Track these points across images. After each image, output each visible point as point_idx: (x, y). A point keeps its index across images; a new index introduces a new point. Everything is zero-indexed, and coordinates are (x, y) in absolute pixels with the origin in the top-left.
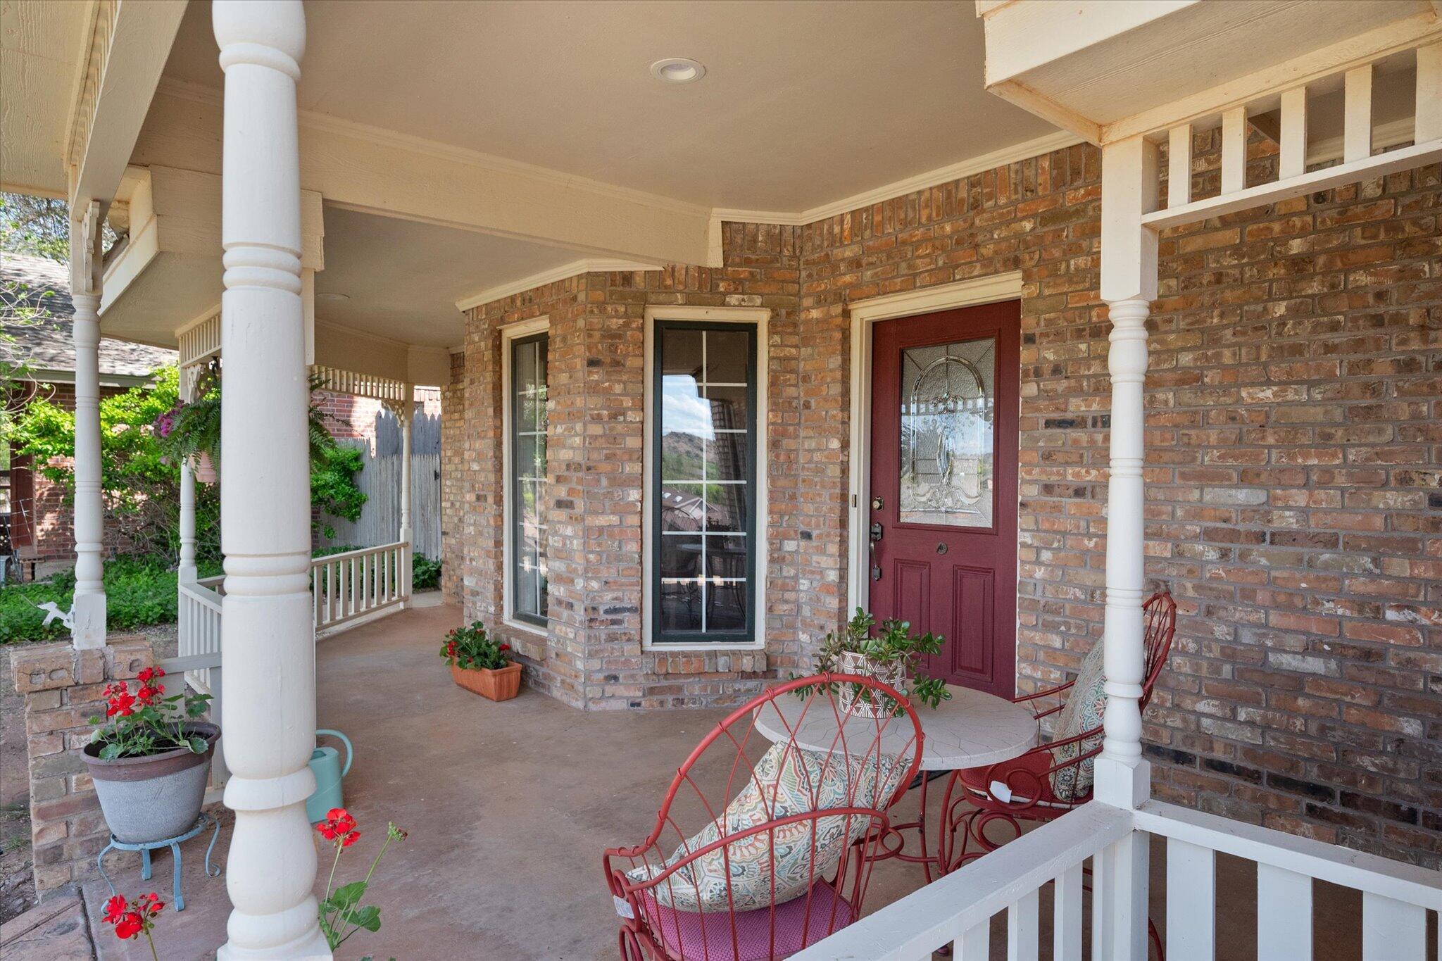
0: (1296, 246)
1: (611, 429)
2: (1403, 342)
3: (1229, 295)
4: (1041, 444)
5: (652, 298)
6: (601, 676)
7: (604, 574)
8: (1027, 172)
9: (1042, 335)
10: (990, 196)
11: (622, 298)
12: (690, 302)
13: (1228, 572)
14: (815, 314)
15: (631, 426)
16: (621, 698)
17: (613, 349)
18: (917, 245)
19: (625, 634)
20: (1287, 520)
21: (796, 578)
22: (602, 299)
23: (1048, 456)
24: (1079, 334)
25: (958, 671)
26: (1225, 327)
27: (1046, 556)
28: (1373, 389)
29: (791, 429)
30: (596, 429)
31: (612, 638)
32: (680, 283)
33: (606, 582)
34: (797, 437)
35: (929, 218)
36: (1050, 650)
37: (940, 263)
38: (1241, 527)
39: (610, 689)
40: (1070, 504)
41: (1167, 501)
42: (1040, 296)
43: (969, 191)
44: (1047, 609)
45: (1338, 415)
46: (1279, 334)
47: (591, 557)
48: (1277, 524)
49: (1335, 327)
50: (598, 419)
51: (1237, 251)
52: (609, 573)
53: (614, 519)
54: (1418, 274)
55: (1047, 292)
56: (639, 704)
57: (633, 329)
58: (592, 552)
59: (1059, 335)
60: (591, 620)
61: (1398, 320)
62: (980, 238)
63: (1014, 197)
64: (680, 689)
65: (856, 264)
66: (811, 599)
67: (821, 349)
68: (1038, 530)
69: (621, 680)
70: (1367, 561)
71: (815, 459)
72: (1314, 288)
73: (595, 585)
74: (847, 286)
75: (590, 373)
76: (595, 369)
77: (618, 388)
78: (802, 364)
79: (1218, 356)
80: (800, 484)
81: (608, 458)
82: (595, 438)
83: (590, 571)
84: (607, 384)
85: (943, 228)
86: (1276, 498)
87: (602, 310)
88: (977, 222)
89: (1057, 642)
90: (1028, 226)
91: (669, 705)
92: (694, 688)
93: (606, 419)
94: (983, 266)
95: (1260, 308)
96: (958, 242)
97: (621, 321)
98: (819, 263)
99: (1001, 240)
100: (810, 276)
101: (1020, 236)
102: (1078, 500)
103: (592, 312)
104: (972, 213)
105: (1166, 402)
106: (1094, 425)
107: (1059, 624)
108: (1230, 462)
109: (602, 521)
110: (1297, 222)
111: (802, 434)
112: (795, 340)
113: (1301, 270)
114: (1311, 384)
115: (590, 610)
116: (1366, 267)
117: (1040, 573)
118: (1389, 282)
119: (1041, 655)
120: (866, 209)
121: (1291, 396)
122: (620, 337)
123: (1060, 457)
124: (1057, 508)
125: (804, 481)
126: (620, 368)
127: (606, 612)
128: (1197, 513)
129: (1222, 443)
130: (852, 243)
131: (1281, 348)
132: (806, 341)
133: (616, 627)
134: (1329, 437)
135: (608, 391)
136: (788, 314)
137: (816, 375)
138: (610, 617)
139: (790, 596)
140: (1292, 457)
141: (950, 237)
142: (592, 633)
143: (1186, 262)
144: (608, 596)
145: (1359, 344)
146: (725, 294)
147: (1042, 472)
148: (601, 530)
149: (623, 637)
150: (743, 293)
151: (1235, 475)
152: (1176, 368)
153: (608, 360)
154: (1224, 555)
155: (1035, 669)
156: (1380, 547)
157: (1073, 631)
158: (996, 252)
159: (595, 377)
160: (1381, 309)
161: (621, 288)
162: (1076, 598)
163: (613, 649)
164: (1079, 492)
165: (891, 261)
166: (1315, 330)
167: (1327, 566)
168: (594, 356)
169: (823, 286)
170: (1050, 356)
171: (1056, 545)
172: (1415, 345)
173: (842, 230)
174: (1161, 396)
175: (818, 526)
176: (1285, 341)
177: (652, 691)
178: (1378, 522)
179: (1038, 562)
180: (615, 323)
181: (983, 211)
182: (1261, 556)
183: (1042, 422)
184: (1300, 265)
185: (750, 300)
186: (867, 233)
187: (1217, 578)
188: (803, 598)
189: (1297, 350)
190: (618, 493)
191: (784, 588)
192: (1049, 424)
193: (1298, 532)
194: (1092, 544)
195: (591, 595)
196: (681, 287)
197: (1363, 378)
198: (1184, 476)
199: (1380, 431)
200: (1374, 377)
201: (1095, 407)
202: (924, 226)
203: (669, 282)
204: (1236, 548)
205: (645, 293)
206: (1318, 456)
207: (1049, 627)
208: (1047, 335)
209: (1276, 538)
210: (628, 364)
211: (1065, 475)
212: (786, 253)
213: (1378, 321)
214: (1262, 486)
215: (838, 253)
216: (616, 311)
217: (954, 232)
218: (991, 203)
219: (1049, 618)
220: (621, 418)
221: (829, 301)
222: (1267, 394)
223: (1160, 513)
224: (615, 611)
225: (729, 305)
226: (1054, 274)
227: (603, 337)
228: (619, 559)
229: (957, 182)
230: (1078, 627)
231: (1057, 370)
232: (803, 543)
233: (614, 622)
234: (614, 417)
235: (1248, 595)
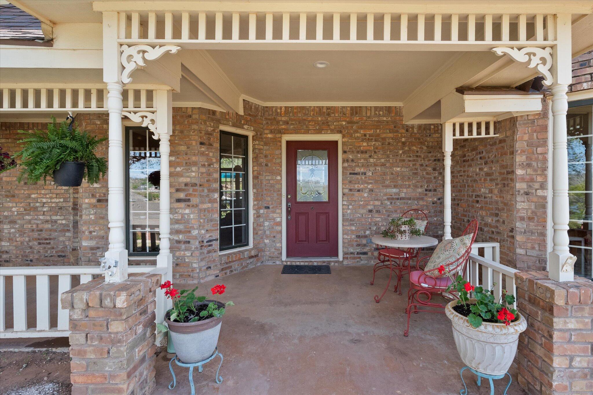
0: (403, 140)
1: (209, 170)
2: (421, 161)
3: (391, 148)
4: (348, 179)
5: (222, 122)
6: (205, 268)
7: (207, 227)
8: (344, 110)
9: (348, 151)
10: (333, 113)
11: (213, 120)
12: (234, 125)
13: (392, 207)
14: (270, 136)
15: (215, 169)
16: (212, 275)
17: (209, 139)
18: (309, 122)
19: (213, 249)
20: (403, 195)
21: (263, 222)
22: (205, 119)
23: (350, 182)
24: (358, 152)
25: (318, 242)
26: (391, 154)
27: (350, 207)
28: (416, 169)
29: (261, 172)
30: (203, 170)
31: (209, 252)
32: (231, 118)
33: (207, 230)
34: (263, 175)
35: (313, 115)
36: (352, 231)
37: (317, 128)
38: (394, 197)
39: (208, 272)
40: (356, 194)
41: (379, 192)
42: (348, 141)
43: (327, 110)
44: (351, 220)
45: (411, 174)
46: (401, 157)
47: (201, 220)
48: (401, 196)
49: (410, 157)
50: (204, 165)
51: (392, 139)
52: (208, 227)
53: (210, 205)
54: (423, 148)
55: (350, 141)
56: (218, 276)
57: (216, 132)
58: (201, 219)
59: (353, 152)
60: (202, 246)
61: (420, 156)
62: (330, 123)
63: (340, 115)
64: (231, 267)
65: (286, 123)
66: (269, 228)
67: (273, 148)
68: (348, 201)
69: (212, 268)
70: (416, 202)
71: (271, 182)
72: (407, 148)
73: (203, 232)
74: (283, 129)
75: (201, 147)
76: (203, 146)
77: (211, 154)
78: (265, 152)
79: (389, 160)
80: (264, 191)
81: (207, 181)
82: (202, 173)
83: (201, 227)
84: (207, 152)
85: (318, 118)
86: (401, 191)
87: (205, 123)
88: (329, 119)
89: (354, 228)
90: (344, 123)
91: (228, 274)
92: (235, 266)
93: (207, 166)
94: (331, 131)
95: (397, 151)
96: (323, 123)
97: (212, 129)
98: (271, 120)
99: (336, 125)
100: (267, 123)
101: (342, 125)
102: (358, 193)
103: (201, 123)
104: (327, 116)
105: (378, 170)
106: (362, 174)
107: (354, 224)
108: (392, 183)
109: (205, 206)
110: (403, 135)
111: (264, 174)
112: (262, 143)
113: (404, 145)
114: (407, 168)
115: (201, 242)
116: (415, 146)
117: (349, 212)
118: (419, 149)
119: (350, 232)
120: (291, 107)
121: (403, 170)
122: (211, 134)
123: (353, 182)
124: (353, 195)
125: (266, 190)
126: (212, 147)
127: (207, 242)
128: (385, 195)
129: (390, 179)
130: (285, 116)
131: (401, 160)
132: (266, 144)
133: (210, 247)
134: (409, 178)
135: (208, 155)
136: (260, 134)
137: (270, 156)
138: (208, 244)
139: (262, 228)
140: (403, 182)
141: (320, 121)
142: (202, 251)
143: (382, 139)
144: (208, 236)
145: (414, 160)
146: (244, 124)
147: (349, 186)
148: (205, 210)
149: (213, 251)
150: (248, 125)
151: (393, 186)
152: (380, 162)
153: (208, 143)
154: (391, 203)
155: (348, 236)
156: (418, 199)
157: (358, 225)
158: (335, 128)
159: (203, 149)
160: (417, 154)
161: (212, 116)
162: (359, 217)
163: (209, 256)
164: (359, 191)
165: (300, 124)
166: (407, 157)
167: (410, 204)
168: (202, 141)
169: (273, 128)
170: (351, 157)
171: (353, 204)
172: (423, 162)
173: (281, 112)
174: (377, 168)
175: (272, 204)
176: (402, 158)
177: (222, 270)
178: (418, 195)
179: (349, 209)
180: (210, 129)
181: (330, 117)
182: (398, 203)
183: (349, 173)
184: (404, 143)
185: (250, 128)
186: (291, 114)
187: (390, 208)
188: (266, 228)
189: (404, 160)
190: (211, 195)
191: (260, 226)
192: (350, 174)
193: (404, 197)
194: (362, 203)
195: (202, 236)
196: (231, 120)
197: (415, 167)
198: (383, 186)
199: (418, 177)
200: (416, 167)
201: (362, 170)
202: (311, 116)
203: (227, 117)
204: (393, 201)
205: (220, 120)
206: (408, 182)
207: (351, 225)
208: (350, 152)
209: (401, 199)
210: (214, 145)
211: (355, 186)
212: (259, 114)
213: (417, 156)
214: (398, 188)
215: (279, 118)
216: (210, 125)
217: (322, 120)
218: (333, 115)
219: (352, 222)
220: (212, 166)
221: (276, 132)
222: (399, 169)
223: (378, 195)
224: (210, 241)
225: (244, 129)
226: (351, 136)
227: (205, 134)
228: (211, 221)
229: (323, 107)
230: (359, 224)
231: (352, 160)
232: (266, 210)
233: (210, 246)
234: (209, 165)
235: (396, 211)
